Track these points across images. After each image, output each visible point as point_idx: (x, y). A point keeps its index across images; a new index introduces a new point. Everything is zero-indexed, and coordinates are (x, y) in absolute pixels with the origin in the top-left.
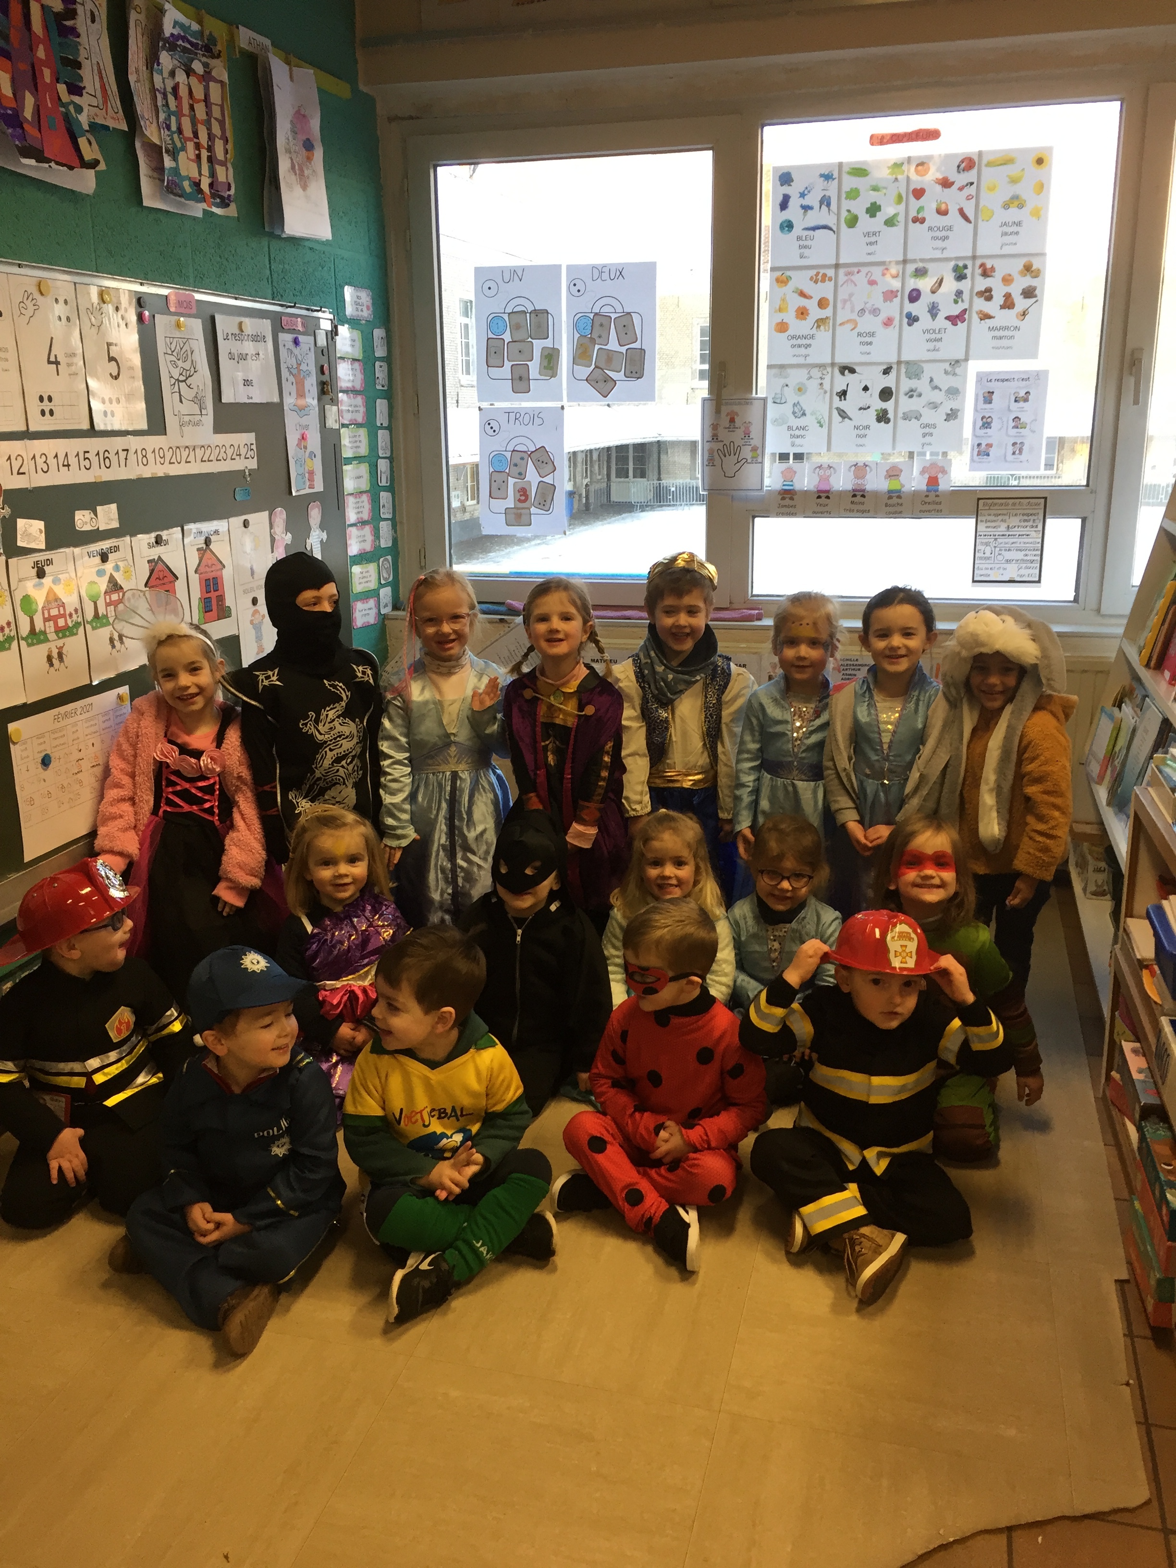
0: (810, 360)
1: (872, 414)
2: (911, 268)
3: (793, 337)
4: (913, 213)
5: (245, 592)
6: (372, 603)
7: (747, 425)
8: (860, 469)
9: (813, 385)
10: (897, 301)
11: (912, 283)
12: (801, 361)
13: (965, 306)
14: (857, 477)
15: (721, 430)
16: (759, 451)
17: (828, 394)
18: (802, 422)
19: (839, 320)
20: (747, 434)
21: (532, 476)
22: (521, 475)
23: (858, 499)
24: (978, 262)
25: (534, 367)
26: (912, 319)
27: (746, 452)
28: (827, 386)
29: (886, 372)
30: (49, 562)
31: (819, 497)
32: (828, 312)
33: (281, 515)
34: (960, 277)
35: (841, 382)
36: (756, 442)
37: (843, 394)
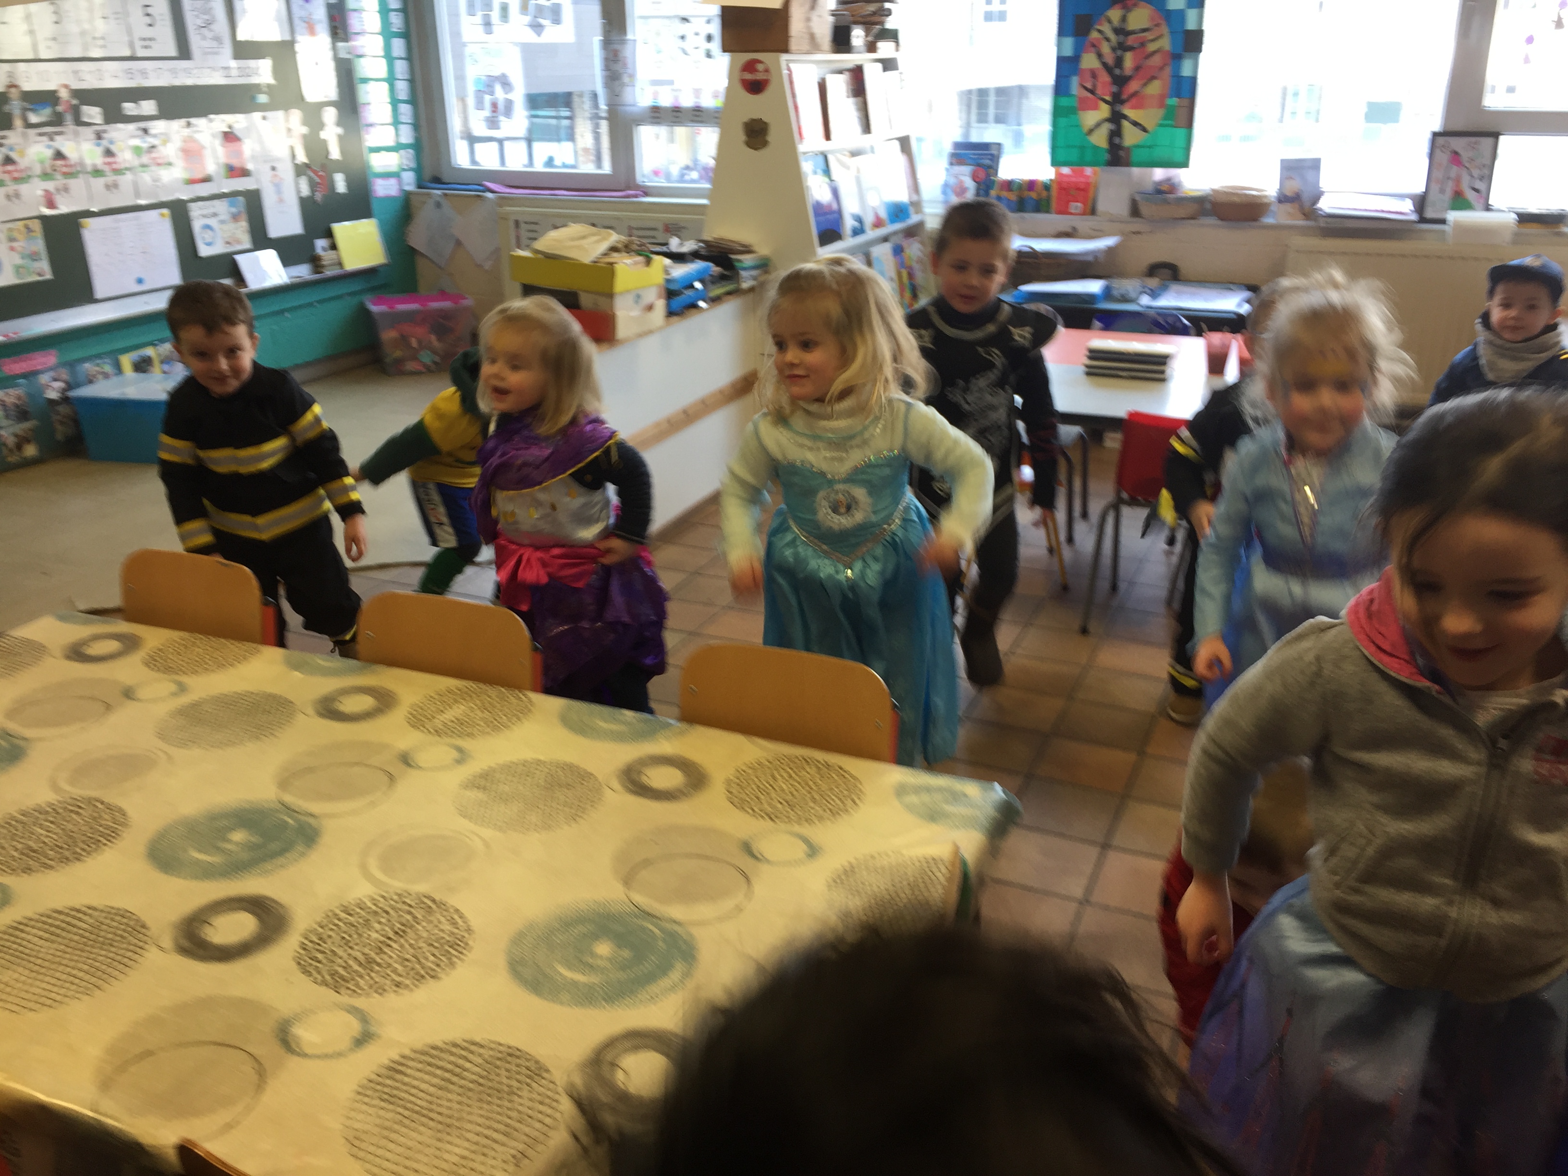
0: (662, 13)
1: (703, 53)
5: (265, 161)
6: (393, 181)
7: (624, 59)
8: (697, 92)
9: (665, 30)
12: (657, 13)
14: (695, 98)
15: (609, 62)
16: (633, 77)
17: (674, 38)
20: (625, 65)
21: (500, 94)
22: (492, 93)
23: (698, 113)
25: (495, 15)
27: (626, 79)
28: (674, 32)
29: (708, 22)
30: (105, 131)
31: (674, 111)
33: (296, 115)
35: (684, 28)
36: (630, 71)
37: (684, 37)
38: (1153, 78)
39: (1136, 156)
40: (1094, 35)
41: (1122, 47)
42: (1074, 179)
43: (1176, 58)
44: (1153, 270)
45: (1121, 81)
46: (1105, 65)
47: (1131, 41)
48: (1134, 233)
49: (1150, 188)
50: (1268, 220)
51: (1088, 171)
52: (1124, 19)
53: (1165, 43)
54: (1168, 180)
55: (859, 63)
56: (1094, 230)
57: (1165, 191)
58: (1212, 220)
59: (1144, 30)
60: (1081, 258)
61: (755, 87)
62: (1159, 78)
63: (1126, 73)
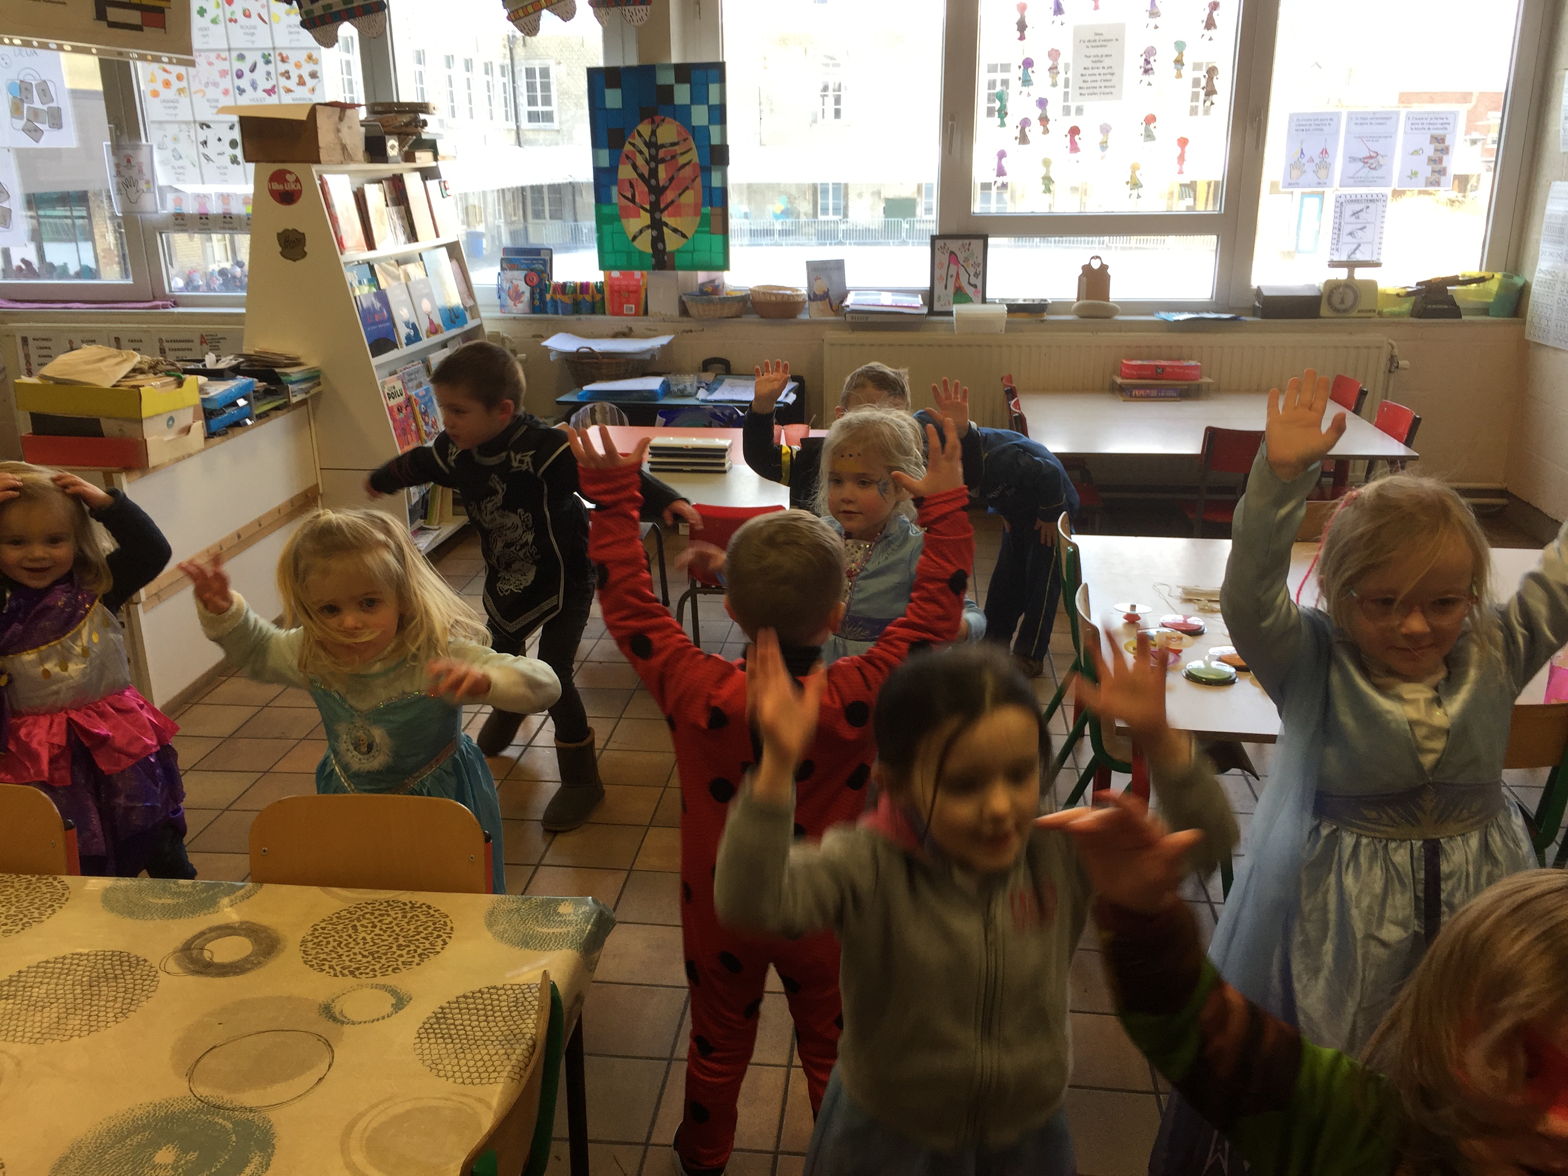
0: (179, 118)
1: (226, 160)
2: (234, 54)
3: (164, 101)
4: (228, 16)
7: (140, 165)
8: (225, 198)
9: (183, 136)
10: (229, 77)
11: (237, 65)
12: (172, 118)
13: (274, 82)
14: (224, 203)
15: (121, 168)
16: (151, 184)
17: (195, 144)
18: (180, 163)
19: (193, 90)
20: (140, 171)
23: (228, 220)
24: (277, 52)
26: (242, 91)
27: (142, 185)
28: (193, 137)
29: (232, 128)
31: (201, 218)
32: (184, 84)
34: (268, 62)
35: (203, 134)
36: (148, 176)
37: (205, 143)
38: (687, 188)
39: (679, 260)
40: (628, 147)
41: (654, 159)
42: (625, 283)
43: (706, 171)
44: (707, 365)
45: (657, 191)
46: (641, 176)
47: (661, 153)
48: (687, 332)
49: (696, 290)
50: (804, 316)
51: (637, 274)
52: (654, 133)
53: (694, 156)
54: (713, 281)
55: (398, 172)
56: (650, 330)
57: (710, 292)
58: (754, 318)
59: (673, 144)
60: (638, 357)
61: (287, 198)
62: (693, 188)
63: (661, 184)
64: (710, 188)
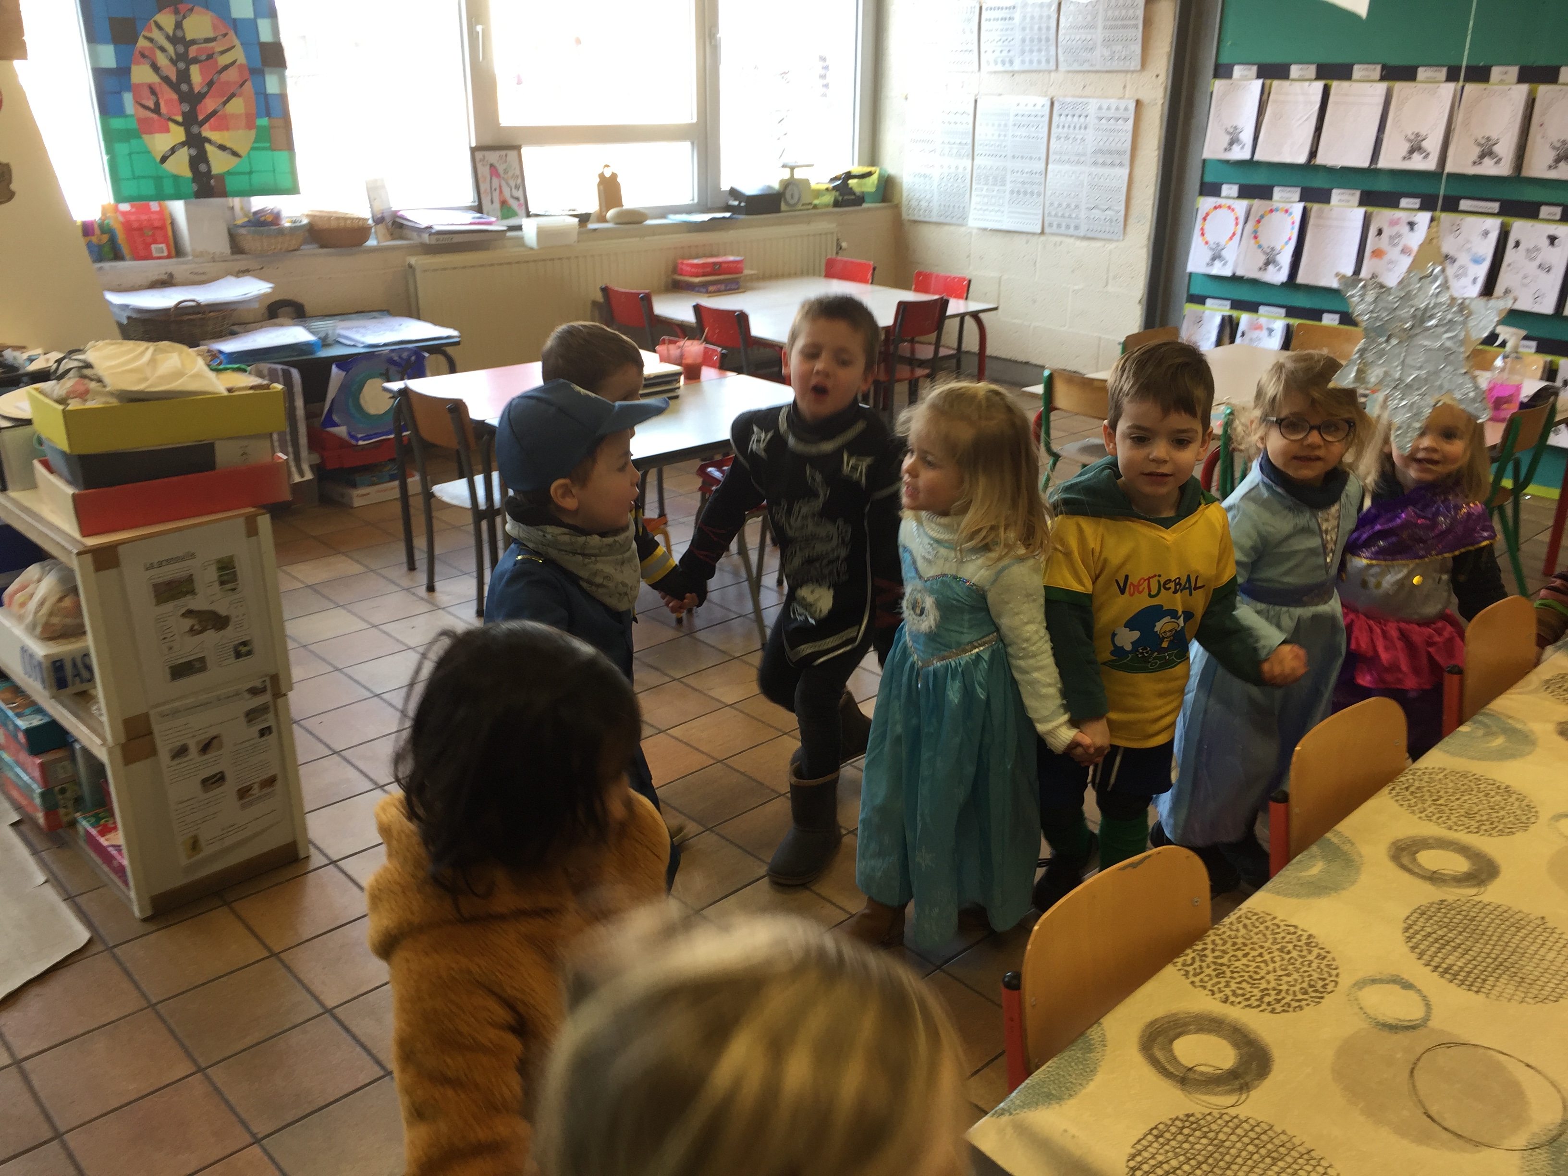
38: (233, 95)
39: (231, 183)
40: (142, 43)
41: (183, 59)
42: (144, 217)
43: (256, 73)
44: (274, 310)
45: (192, 99)
46: (166, 79)
47: (193, 51)
48: (243, 271)
49: (248, 220)
52: (179, 25)
53: (238, 55)
57: (266, 222)
58: (317, 248)
59: (207, 40)
62: (240, 96)
63: (196, 91)
64: (266, 96)
